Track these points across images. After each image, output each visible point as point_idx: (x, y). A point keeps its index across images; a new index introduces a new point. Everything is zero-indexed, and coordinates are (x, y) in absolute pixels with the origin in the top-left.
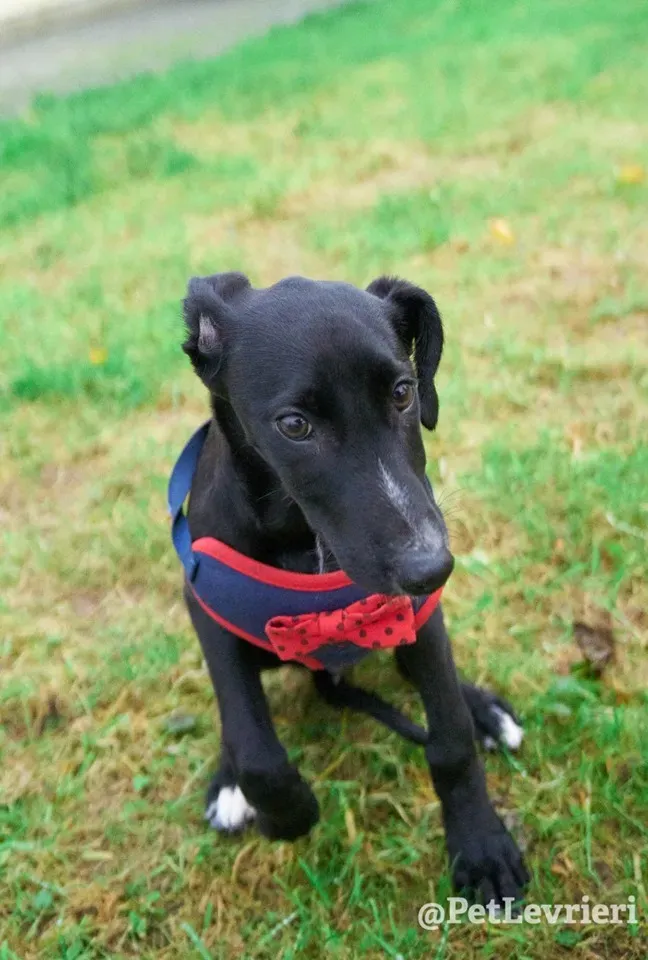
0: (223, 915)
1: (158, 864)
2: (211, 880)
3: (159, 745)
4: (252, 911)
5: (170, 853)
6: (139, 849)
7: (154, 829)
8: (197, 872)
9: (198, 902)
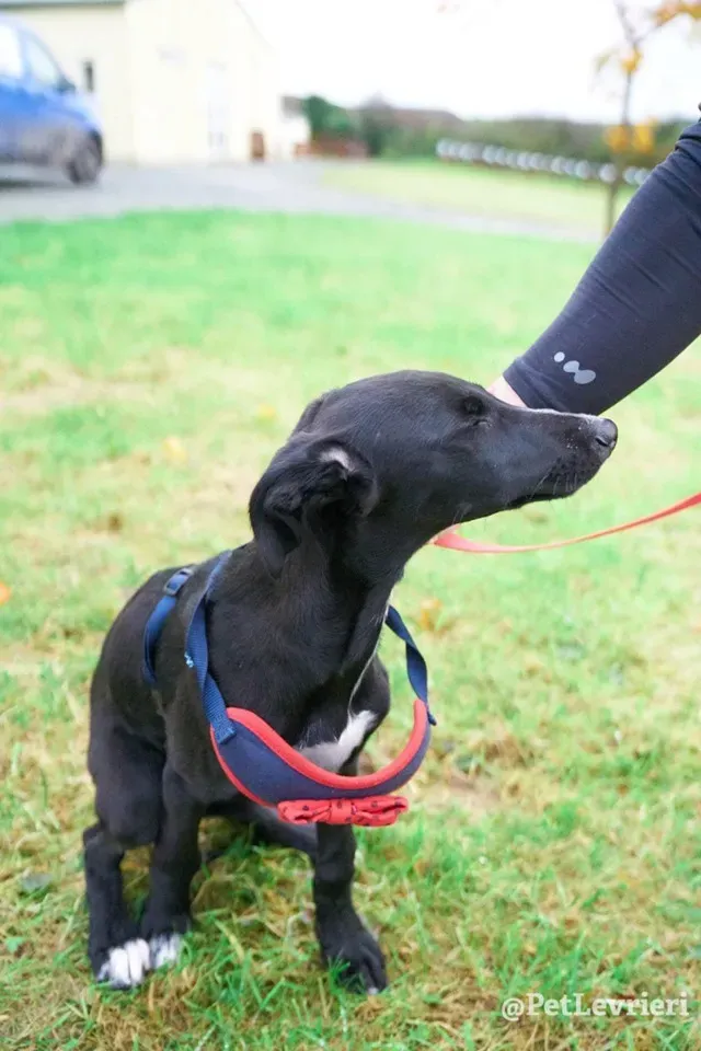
2: (118, 1018)
3: (19, 906)
4: (165, 1037)
5: (69, 1001)
6: (34, 1005)
7: (44, 984)
8: (103, 1014)
9: (112, 1039)
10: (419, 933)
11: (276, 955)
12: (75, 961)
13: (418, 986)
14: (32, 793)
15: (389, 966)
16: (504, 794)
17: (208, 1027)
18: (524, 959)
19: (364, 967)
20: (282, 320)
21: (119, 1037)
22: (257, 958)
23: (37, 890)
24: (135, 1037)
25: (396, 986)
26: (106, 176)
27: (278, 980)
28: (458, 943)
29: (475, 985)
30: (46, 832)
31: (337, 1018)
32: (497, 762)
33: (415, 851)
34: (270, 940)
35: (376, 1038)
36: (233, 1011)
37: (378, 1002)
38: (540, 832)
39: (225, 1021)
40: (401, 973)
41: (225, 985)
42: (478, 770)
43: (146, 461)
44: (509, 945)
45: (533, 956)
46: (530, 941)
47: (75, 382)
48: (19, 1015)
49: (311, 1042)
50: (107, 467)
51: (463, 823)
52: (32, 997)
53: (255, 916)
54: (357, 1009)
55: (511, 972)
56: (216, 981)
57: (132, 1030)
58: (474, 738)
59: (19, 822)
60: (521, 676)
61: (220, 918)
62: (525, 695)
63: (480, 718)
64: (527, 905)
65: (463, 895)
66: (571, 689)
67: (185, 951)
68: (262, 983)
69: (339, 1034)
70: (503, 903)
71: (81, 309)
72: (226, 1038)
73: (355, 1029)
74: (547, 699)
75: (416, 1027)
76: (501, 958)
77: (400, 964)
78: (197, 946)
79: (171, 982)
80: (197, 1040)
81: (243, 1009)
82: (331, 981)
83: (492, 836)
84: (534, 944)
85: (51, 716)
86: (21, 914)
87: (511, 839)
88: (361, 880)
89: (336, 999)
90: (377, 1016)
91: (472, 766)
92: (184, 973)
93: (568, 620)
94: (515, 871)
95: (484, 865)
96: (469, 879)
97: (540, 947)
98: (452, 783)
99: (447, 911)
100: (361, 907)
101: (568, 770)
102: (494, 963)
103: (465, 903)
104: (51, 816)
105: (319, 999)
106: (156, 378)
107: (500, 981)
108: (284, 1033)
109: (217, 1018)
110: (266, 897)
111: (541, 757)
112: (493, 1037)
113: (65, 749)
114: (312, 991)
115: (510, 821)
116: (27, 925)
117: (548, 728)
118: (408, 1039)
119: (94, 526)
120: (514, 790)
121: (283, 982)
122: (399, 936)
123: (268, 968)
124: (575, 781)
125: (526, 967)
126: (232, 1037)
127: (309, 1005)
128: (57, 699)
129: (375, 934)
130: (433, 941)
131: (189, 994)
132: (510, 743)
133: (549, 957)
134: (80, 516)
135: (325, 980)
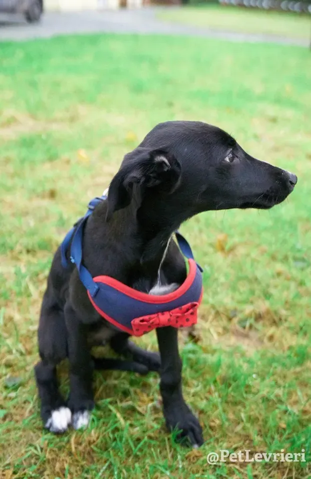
0: (69, 470)
1: (26, 452)
2: (57, 455)
3: (5, 394)
4: (82, 466)
5: (31, 445)
6: (13, 446)
7: (18, 435)
8: (50, 453)
9: (54, 467)
10: (221, 415)
11: (142, 424)
12: (34, 424)
13: (220, 444)
14: (10, 335)
15: (204, 432)
16: (266, 340)
17: (105, 462)
18: (280, 431)
19: (191, 433)
20: (138, 89)
21: (58, 465)
22: (131, 425)
23: (14, 385)
24: (66, 466)
25: (208, 444)
26: (45, 18)
27: (143, 438)
28: (243, 421)
29: (252, 445)
30: (18, 355)
31: (176, 460)
32: (261, 323)
33: (217, 371)
34: (138, 416)
35: (198, 472)
36: (119, 454)
37: (199, 452)
38: (287, 362)
39: (115, 459)
40: (211, 436)
41: (115, 439)
42: (251, 327)
43: (68, 162)
44: (271, 423)
45: (284, 429)
46: (283, 422)
47: (31, 123)
48: (5, 452)
49: (162, 473)
50: (48, 165)
51: (243, 355)
52: (12, 442)
53: (130, 403)
54: (186, 455)
55: (273, 439)
56: (110, 438)
57: (65, 463)
58: (248, 309)
59: (4, 349)
60: (273, 277)
61: (111, 403)
62: (276, 287)
63: (251, 298)
64: (281, 402)
65: (245, 395)
66: (301, 284)
67: (93, 420)
68: (134, 439)
69: (177, 469)
70: (266, 400)
71: (33, 84)
72: (115, 468)
73: (186, 467)
74: (288, 288)
75: (220, 466)
76: (267, 431)
77: (210, 431)
78: (99, 418)
79: (85, 438)
80: (100, 470)
81: (124, 453)
82: (172, 440)
83: (259, 363)
84: (285, 423)
85: (20, 294)
86: (5, 398)
87: (270, 365)
88: (187, 384)
89: (175, 450)
90: (198, 460)
91: (248, 325)
92: (93, 432)
93: (299, 246)
94: (273, 383)
95: (255, 379)
96: (248, 386)
97: (288, 425)
98: (236, 333)
99: (236, 404)
100: (188, 400)
101: (301, 328)
102: (263, 433)
103: (246, 399)
104: (20, 346)
105: (166, 449)
106: (73, 119)
107: (266, 442)
108: (147, 467)
109: (110, 457)
110: (135, 392)
111: (286, 320)
112: (263, 474)
113: (28, 311)
114: (162, 444)
115: (269, 355)
116: (9, 404)
117: (290, 305)
118: (216, 473)
119: (42, 196)
120: (271, 338)
121: (146, 438)
122: (209, 416)
123: (138, 431)
124: (305, 334)
125: (281, 435)
126: (119, 468)
127: (160, 452)
128: (23, 285)
129: (196, 414)
130: (228, 420)
131: (95, 443)
132: (268, 312)
133: (294, 431)
134: (34, 191)
135: (169, 439)
